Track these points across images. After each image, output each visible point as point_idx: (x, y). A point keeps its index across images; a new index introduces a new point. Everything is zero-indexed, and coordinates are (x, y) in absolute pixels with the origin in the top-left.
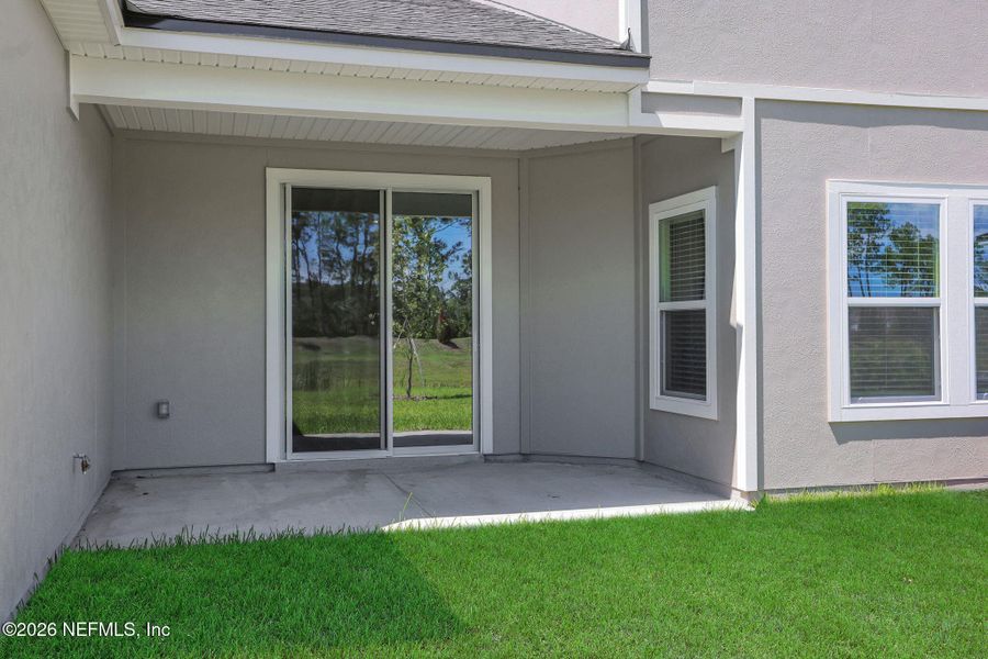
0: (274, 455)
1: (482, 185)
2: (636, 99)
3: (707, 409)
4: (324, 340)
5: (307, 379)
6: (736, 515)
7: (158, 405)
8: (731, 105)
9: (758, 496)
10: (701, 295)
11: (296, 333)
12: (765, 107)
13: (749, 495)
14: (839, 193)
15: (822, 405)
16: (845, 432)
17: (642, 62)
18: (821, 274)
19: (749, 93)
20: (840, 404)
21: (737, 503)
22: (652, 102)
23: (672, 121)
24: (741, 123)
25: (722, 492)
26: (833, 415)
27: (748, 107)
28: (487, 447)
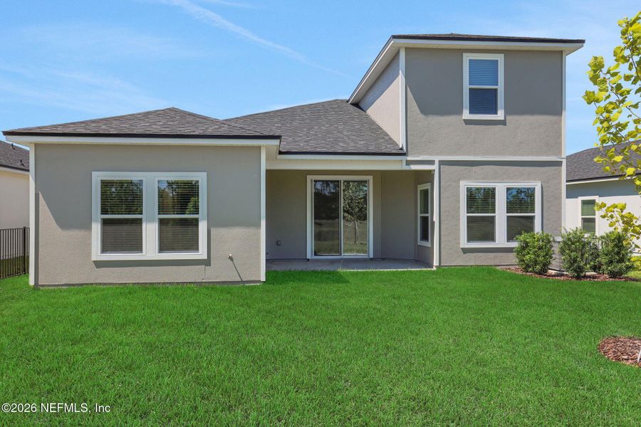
0: (309, 256)
1: (370, 178)
2: (404, 162)
3: (428, 244)
4: (324, 221)
5: (318, 236)
6: (434, 271)
7: (277, 242)
8: (432, 162)
9: (439, 267)
10: (428, 213)
11: (315, 219)
12: (442, 163)
13: (436, 267)
14: (464, 185)
15: (459, 243)
16: (465, 251)
17: (404, 154)
18: (459, 208)
19: (437, 159)
20: (464, 243)
21: (434, 269)
22: (408, 163)
23: (414, 167)
24: (435, 167)
25: (432, 266)
26: (462, 246)
27: (437, 163)
28: (371, 256)
